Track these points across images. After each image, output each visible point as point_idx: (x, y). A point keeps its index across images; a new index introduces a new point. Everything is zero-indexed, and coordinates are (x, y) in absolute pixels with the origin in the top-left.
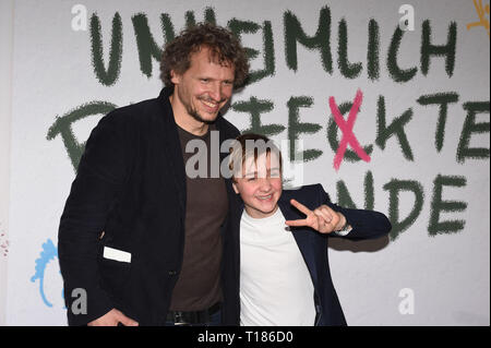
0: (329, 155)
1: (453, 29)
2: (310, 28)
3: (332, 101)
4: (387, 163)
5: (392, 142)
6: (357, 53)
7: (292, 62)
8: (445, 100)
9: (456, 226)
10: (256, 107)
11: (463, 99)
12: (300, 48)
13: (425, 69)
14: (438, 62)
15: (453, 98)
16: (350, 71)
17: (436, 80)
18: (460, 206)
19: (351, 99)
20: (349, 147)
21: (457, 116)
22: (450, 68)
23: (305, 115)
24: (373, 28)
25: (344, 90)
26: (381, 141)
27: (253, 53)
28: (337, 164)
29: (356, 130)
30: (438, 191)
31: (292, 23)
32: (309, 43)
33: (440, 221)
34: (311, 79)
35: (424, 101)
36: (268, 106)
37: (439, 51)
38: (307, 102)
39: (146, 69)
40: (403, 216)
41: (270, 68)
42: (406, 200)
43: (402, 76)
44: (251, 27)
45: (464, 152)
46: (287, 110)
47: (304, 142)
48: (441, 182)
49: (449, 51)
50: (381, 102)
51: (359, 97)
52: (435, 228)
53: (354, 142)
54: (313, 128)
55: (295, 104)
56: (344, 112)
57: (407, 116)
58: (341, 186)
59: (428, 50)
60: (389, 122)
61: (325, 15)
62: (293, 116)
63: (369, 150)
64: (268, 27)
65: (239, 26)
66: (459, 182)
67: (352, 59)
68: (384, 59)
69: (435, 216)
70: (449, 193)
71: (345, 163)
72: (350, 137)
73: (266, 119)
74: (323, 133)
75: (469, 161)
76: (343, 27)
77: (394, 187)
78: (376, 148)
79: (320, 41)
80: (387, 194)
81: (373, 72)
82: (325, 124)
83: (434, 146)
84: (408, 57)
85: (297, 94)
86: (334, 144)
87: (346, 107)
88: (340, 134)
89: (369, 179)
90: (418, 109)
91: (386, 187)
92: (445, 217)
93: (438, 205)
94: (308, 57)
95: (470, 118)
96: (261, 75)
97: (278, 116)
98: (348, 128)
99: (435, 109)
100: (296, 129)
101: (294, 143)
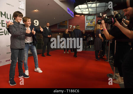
2: (4, 14)
3: (6, 21)
12: (2, 15)
16: (8, 19)
23: (3, 22)
24: (10, 15)
38: (4, 21)
47: (3, 25)
54: (4, 24)
61: (5, 12)
62: (2, 22)
67: (8, 17)
74: (5, 24)
76: (7, 14)
79: (5, 15)
81: (11, 19)
85: (2, 20)
87: (8, 22)
100: (2, 23)
101: (2, 25)
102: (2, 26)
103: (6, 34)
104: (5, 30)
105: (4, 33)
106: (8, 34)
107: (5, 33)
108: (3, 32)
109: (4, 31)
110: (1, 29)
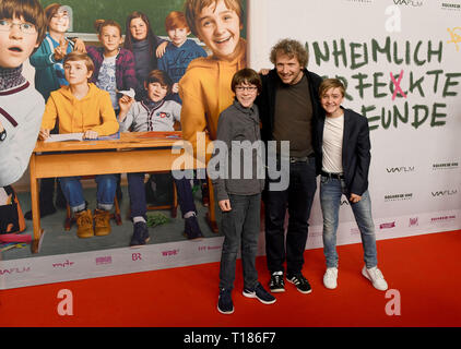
0: (390, 95)
1: (441, 44)
2: (382, 45)
3: (391, 74)
4: (414, 98)
5: (416, 89)
6: (401, 55)
7: (375, 59)
8: (437, 73)
9: (442, 123)
10: (360, 77)
11: (445, 73)
12: (378, 53)
13: (429, 60)
14: (435, 57)
15: (441, 72)
16: (398, 62)
17: (434, 65)
18: (444, 115)
19: (399, 73)
20: (398, 92)
21: (442, 79)
22: (440, 59)
23: (380, 80)
24: (408, 43)
25: (396, 69)
26: (411, 90)
27: (359, 56)
28: (393, 99)
29: (401, 85)
30: (435, 109)
31: (375, 43)
32: (382, 51)
33: (436, 121)
34: (383, 65)
35: (428, 73)
36: (366, 76)
37: (435, 53)
38: (381, 74)
39: (318, 63)
40: (420, 119)
41: (366, 61)
42: (422, 113)
43: (420, 63)
44: (358, 45)
45: (445, 94)
46: (373, 78)
47: (381, 90)
48: (436, 105)
49: (439, 52)
50: (411, 74)
51: (402, 72)
52: (433, 124)
53: (400, 90)
54: (384, 85)
55: (376, 75)
56: (396, 78)
57: (422, 79)
58: (395, 108)
59: (430, 52)
60: (414, 82)
61: (388, 40)
62: (376, 80)
63: (406, 93)
64: (365, 44)
65: (353, 46)
66: (444, 106)
67: (399, 57)
68: (412, 57)
69: (433, 119)
70: (439, 110)
71: (397, 98)
72: (398, 88)
73: (365, 81)
74: (388, 86)
75: (448, 97)
76: (395, 44)
77: (416, 108)
78: (409, 93)
79: (386, 49)
80: (414, 110)
81: (408, 62)
82: (388, 83)
83: (433, 89)
84: (422, 56)
85: (378, 71)
86: (392, 91)
87: (397, 76)
88: (394, 87)
89: (406, 105)
90: (426, 76)
91: (413, 108)
92: (437, 119)
93: (435, 115)
94: (381, 56)
95: (448, 80)
96: (362, 64)
97: (370, 80)
98: (397, 84)
99: (434, 76)
100: (377, 85)
101: (375, 90)
102: (377, 95)
103: (386, 126)
104: (383, 109)
105: (379, 122)
106: (395, 125)
107: (386, 121)
108: (376, 118)
109: (380, 114)
110: (372, 108)
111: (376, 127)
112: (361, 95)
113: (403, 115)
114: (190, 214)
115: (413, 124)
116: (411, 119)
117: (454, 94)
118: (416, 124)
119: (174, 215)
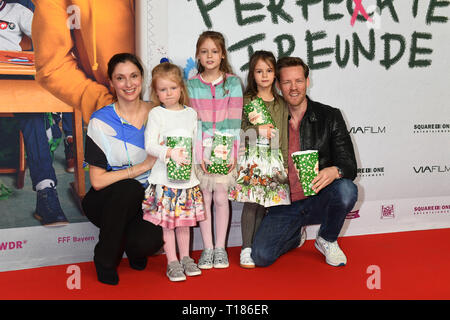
0: (347, 17)
5: (386, 11)
9: (426, 63)
18: (429, 51)
20: (359, 13)
26: (379, 10)
28: (352, 22)
30: (414, 42)
33: (416, 59)
40: (393, 55)
42: (395, 46)
45: (430, 18)
48: (416, 36)
52: (413, 63)
53: (363, 11)
58: (355, 36)
63: (372, 14)
66: (427, 36)
69: (413, 57)
70: (421, 43)
71: (357, 22)
72: (360, 7)
74: (344, 4)
75: (434, 24)
77: (387, 38)
78: (376, 15)
80: (383, 41)
83: (412, 14)
86: (351, 11)
88: (354, 6)
89: (372, 33)
91: (382, 38)
92: (419, 57)
93: (415, 50)
98: (359, 1)
100: (328, 1)
101: (325, 9)
102: (328, 17)
103: (342, 63)
104: (338, 38)
105: (331, 57)
106: (356, 62)
107: (342, 56)
108: (327, 51)
109: (333, 46)
110: (321, 36)
111: (327, 64)
112: (305, 14)
113: (367, 48)
114: (46, 183)
115: (382, 62)
116: (380, 54)
117: (443, 19)
118: (387, 62)
119: (19, 184)
